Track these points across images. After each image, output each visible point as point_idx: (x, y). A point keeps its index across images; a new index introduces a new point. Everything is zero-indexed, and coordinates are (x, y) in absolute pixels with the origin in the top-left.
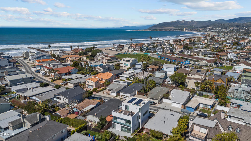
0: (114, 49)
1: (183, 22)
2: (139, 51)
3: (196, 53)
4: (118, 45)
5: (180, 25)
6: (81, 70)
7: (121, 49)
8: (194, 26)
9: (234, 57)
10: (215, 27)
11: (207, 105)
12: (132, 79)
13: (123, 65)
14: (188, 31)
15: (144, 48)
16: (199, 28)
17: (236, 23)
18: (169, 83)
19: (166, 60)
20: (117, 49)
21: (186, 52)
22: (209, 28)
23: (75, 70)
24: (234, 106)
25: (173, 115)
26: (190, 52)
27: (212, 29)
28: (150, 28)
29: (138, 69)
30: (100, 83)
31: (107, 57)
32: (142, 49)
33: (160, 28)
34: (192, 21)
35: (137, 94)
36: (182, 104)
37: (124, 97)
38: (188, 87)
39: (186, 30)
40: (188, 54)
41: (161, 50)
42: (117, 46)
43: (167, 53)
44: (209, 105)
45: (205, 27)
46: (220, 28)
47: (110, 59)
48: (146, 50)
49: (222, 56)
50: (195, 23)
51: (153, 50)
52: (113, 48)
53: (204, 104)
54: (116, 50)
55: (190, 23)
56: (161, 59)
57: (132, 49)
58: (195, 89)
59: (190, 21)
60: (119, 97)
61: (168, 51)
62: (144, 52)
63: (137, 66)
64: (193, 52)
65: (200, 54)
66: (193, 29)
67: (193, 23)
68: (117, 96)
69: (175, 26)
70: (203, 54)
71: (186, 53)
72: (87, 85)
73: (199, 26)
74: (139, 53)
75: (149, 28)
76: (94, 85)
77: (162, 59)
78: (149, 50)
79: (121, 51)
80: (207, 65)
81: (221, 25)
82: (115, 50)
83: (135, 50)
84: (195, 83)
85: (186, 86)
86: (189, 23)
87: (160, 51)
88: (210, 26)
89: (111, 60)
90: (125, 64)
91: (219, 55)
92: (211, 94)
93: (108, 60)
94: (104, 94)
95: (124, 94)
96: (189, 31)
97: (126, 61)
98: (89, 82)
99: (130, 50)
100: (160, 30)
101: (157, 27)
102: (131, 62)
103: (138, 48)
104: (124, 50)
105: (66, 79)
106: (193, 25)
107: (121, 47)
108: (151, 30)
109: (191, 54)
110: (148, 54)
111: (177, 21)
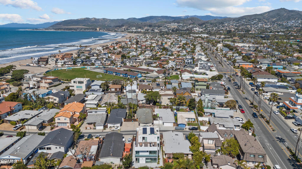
0: (33, 64)
1: (94, 19)
2: (71, 64)
3: (139, 63)
4: (39, 58)
5: (91, 23)
6: (24, 103)
7: (44, 63)
8: (107, 25)
9: (174, 65)
10: (129, 27)
11: (191, 119)
12: (104, 105)
13: (75, 88)
14: (102, 31)
15: (77, 61)
16: (114, 27)
17: (148, 22)
18: (142, 102)
19: (114, 74)
20: (39, 64)
21: (127, 62)
22: (124, 27)
23: (19, 106)
24: (208, 115)
25: (178, 135)
26: (131, 62)
27: (128, 29)
28: (52, 26)
29: (98, 91)
30: (74, 118)
31: (46, 79)
32: (76, 62)
33: (67, 27)
34: (103, 19)
35: (123, 121)
36: (174, 123)
37: (116, 128)
38: (162, 104)
39: (100, 30)
40: (130, 64)
41: (100, 62)
42: (38, 60)
43: (107, 64)
44: (193, 119)
45: (120, 27)
46: (134, 28)
47: (52, 82)
48: (81, 63)
49: (164, 65)
50: (107, 21)
51: (89, 62)
52: (31, 63)
53: (188, 118)
54: (38, 66)
55: (102, 21)
56: (107, 74)
57: (61, 62)
58: (169, 105)
59: (101, 19)
60: (106, 129)
61: (107, 62)
62: (79, 66)
63: (93, 88)
64: (135, 62)
65: (143, 64)
66: (107, 28)
67: (105, 21)
68: (105, 129)
69: (84, 24)
70: (146, 64)
71: (128, 64)
72: (57, 123)
73: (113, 25)
74: (74, 67)
75: (50, 27)
76: (69, 122)
77: (109, 73)
78: (85, 63)
79: (45, 66)
80: (158, 77)
81: (135, 24)
82: (35, 65)
83: (66, 63)
84: (168, 99)
85: (161, 103)
86: (100, 21)
87: (98, 62)
88: (124, 25)
89: (53, 84)
90: (78, 87)
91: (161, 64)
92: (184, 107)
93: (50, 84)
94: (87, 130)
95: (112, 125)
96: (104, 31)
97: (77, 82)
98: (60, 119)
99: (58, 64)
100: (67, 29)
101: (61, 25)
102: (85, 83)
103: (69, 61)
104: (50, 65)
105: (18, 121)
106: (106, 23)
107: (44, 61)
108: (55, 29)
109: (133, 64)
110: (86, 68)
111: (86, 18)
